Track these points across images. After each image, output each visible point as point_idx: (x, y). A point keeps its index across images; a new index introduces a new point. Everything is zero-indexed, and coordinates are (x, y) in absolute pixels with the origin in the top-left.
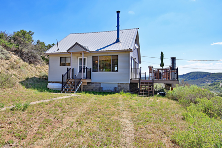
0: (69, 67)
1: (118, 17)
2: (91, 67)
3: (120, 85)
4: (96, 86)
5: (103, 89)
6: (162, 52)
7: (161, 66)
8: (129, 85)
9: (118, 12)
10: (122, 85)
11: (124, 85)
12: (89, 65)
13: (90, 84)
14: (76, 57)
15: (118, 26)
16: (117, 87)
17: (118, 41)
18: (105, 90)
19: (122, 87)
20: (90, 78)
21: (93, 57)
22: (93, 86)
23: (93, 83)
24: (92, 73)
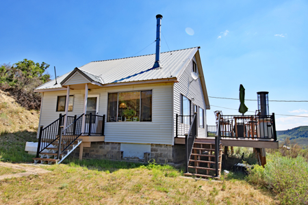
0: (63, 113)
1: (158, 25)
2: (106, 114)
3: (154, 147)
4: (112, 148)
5: (124, 155)
6: (241, 86)
7: (240, 111)
8: (171, 149)
9: (159, 17)
10: (159, 148)
11: (163, 148)
12: (102, 109)
13: (103, 145)
14: (81, 95)
15: (158, 40)
16: (149, 151)
17: (156, 66)
18: (128, 159)
19: (159, 152)
20: (102, 134)
21: (109, 94)
22: (108, 148)
23: (108, 143)
24: (106, 123)
